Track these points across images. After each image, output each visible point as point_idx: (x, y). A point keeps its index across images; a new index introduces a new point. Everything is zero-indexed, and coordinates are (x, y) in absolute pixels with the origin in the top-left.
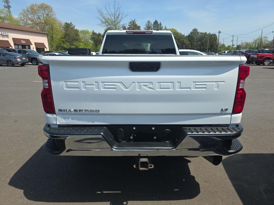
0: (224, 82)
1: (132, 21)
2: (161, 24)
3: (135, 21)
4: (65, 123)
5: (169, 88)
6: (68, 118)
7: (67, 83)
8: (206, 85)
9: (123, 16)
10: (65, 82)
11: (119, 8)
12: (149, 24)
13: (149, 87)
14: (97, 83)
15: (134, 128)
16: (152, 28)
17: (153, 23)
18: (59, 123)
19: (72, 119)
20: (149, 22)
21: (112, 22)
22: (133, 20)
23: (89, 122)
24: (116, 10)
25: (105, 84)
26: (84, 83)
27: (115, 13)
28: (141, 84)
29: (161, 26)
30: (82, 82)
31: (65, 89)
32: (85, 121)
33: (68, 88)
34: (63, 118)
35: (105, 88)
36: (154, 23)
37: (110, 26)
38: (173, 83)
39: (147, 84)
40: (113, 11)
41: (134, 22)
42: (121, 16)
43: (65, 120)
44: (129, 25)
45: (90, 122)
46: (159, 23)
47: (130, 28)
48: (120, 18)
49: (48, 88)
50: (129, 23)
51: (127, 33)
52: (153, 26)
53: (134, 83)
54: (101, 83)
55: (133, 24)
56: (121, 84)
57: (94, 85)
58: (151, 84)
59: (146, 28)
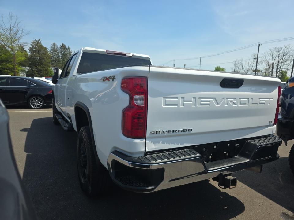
0: (272, 98)
1: (36, 40)
2: (69, 48)
3: (40, 41)
4: (155, 148)
5: (245, 104)
6: (159, 143)
7: (166, 99)
8: (264, 101)
9: (23, 34)
10: (164, 98)
11: (16, 23)
12: (55, 47)
13: (234, 103)
14: (195, 99)
15: (215, 146)
16: (59, 51)
17: (59, 46)
18: (148, 149)
19: (162, 143)
20: (54, 44)
21: (7, 38)
22: (38, 40)
23: (178, 144)
24: (12, 25)
25: (202, 99)
26: (183, 99)
27: (12, 28)
28: (229, 100)
29: (69, 50)
30: (182, 98)
31: (163, 106)
32: (175, 144)
33: (166, 105)
34: (153, 143)
35: (201, 104)
36: (61, 46)
37: (3, 43)
38: (248, 99)
39: (233, 100)
40: (8, 26)
41: (38, 42)
42: (20, 33)
43: (155, 145)
44: (31, 45)
45: (180, 144)
46: (67, 47)
47: (33, 48)
48: (18, 35)
49: (143, 105)
50: (32, 42)
51: (107, 52)
52: (59, 50)
53: (224, 99)
54: (198, 99)
55: (37, 44)
56: (214, 99)
57: (191, 101)
58: (235, 99)
59: (51, 50)
